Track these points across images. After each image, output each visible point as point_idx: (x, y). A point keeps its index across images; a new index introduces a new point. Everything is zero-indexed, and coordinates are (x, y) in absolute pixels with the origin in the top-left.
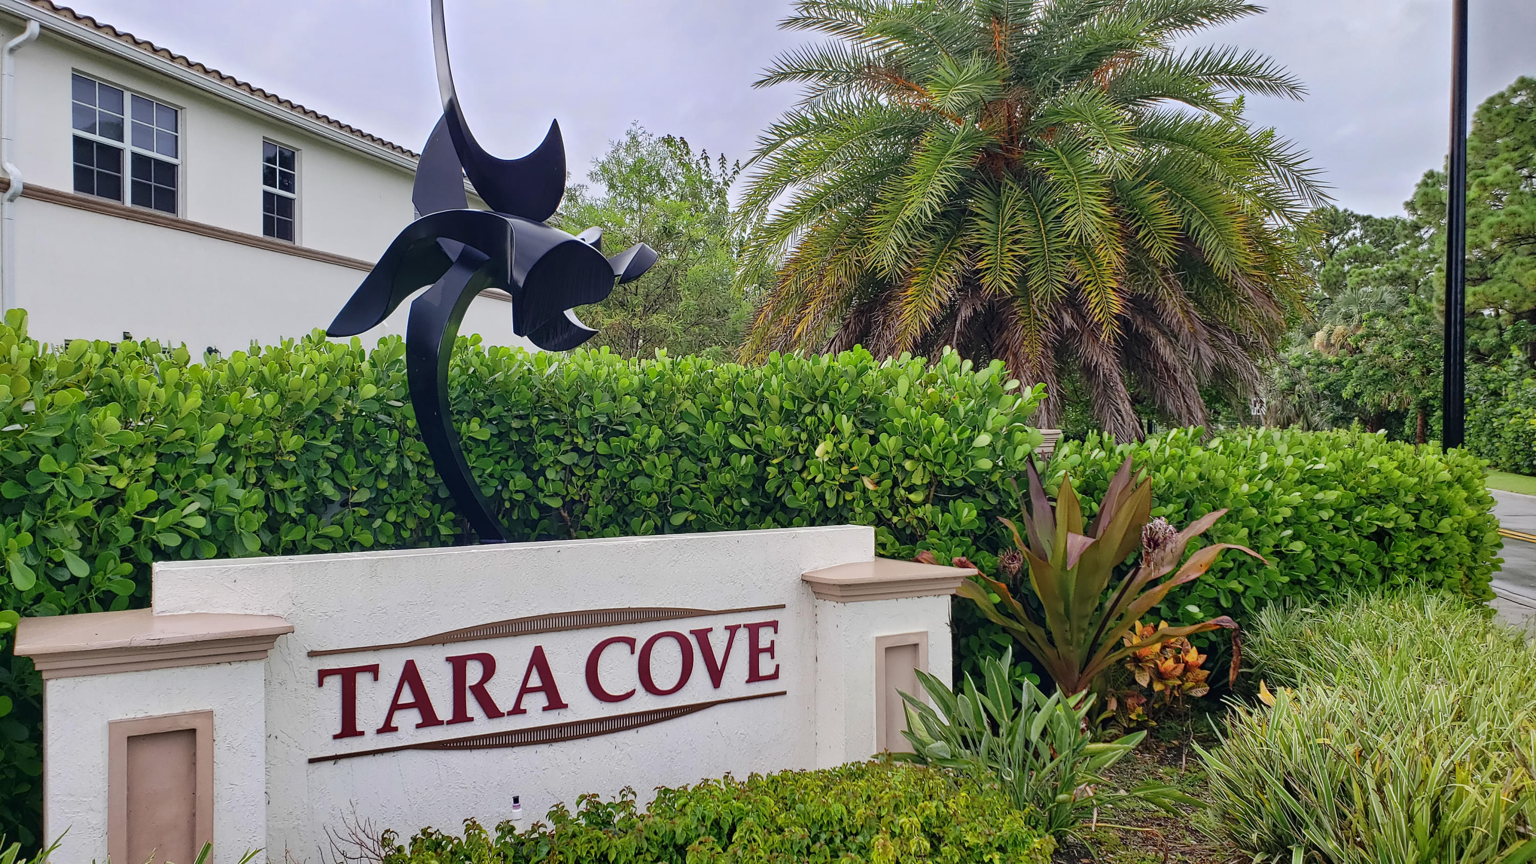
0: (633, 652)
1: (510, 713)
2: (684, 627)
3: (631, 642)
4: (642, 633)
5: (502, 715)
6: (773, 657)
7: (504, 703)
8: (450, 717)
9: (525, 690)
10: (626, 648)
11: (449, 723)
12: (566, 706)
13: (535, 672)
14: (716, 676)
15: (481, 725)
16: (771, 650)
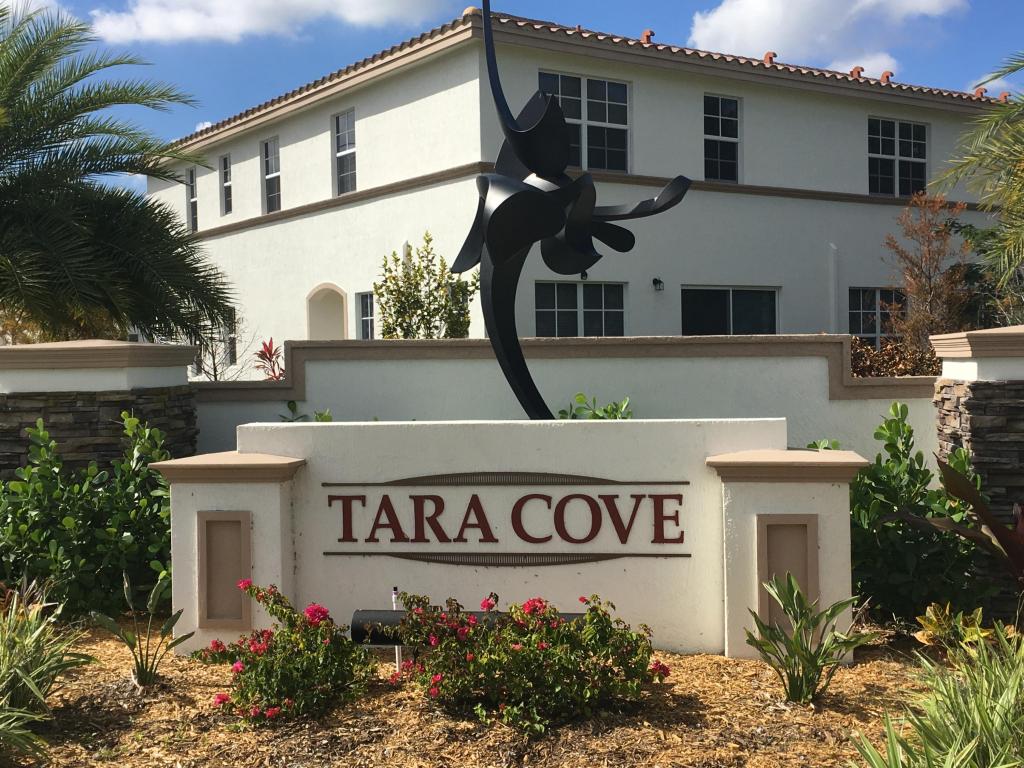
0: (549, 507)
1: (455, 540)
2: (594, 492)
3: (548, 499)
4: (558, 493)
5: (450, 541)
6: (677, 525)
7: (452, 532)
8: (413, 537)
9: (465, 525)
10: (544, 503)
11: (412, 541)
12: (497, 541)
13: (472, 512)
14: (623, 534)
15: (434, 546)
16: (675, 518)
